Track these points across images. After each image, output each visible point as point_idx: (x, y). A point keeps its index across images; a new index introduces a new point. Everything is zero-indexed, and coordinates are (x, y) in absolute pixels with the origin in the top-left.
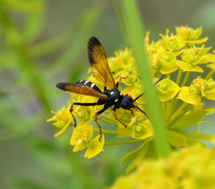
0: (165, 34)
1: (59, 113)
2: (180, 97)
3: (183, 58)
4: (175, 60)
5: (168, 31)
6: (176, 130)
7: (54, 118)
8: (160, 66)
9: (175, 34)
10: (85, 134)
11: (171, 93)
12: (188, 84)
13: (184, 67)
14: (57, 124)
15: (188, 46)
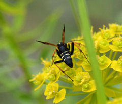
0: (102, 28)
1: (37, 76)
3: (113, 43)
4: (108, 44)
5: (104, 26)
6: (109, 87)
7: (34, 79)
8: (99, 48)
9: (109, 28)
10: (54, 89)
11: (106, 64)
12: (117, 59)
13: (114, 49)
14: (36, 82)
15: (116, 36)
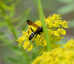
0: (49, 16)
1: (20, 38)
2: (54, 34)
3: (55, 23)
4: (52, 24)
5: (50, 15)
7: (18, 40)
8: (48, 25)
9: (52, 16)
10: (27, 44)
11: (51, 33)
12: (56, 30)
13: (55, 25)
14: (19, 41)
15: (56, 20)
